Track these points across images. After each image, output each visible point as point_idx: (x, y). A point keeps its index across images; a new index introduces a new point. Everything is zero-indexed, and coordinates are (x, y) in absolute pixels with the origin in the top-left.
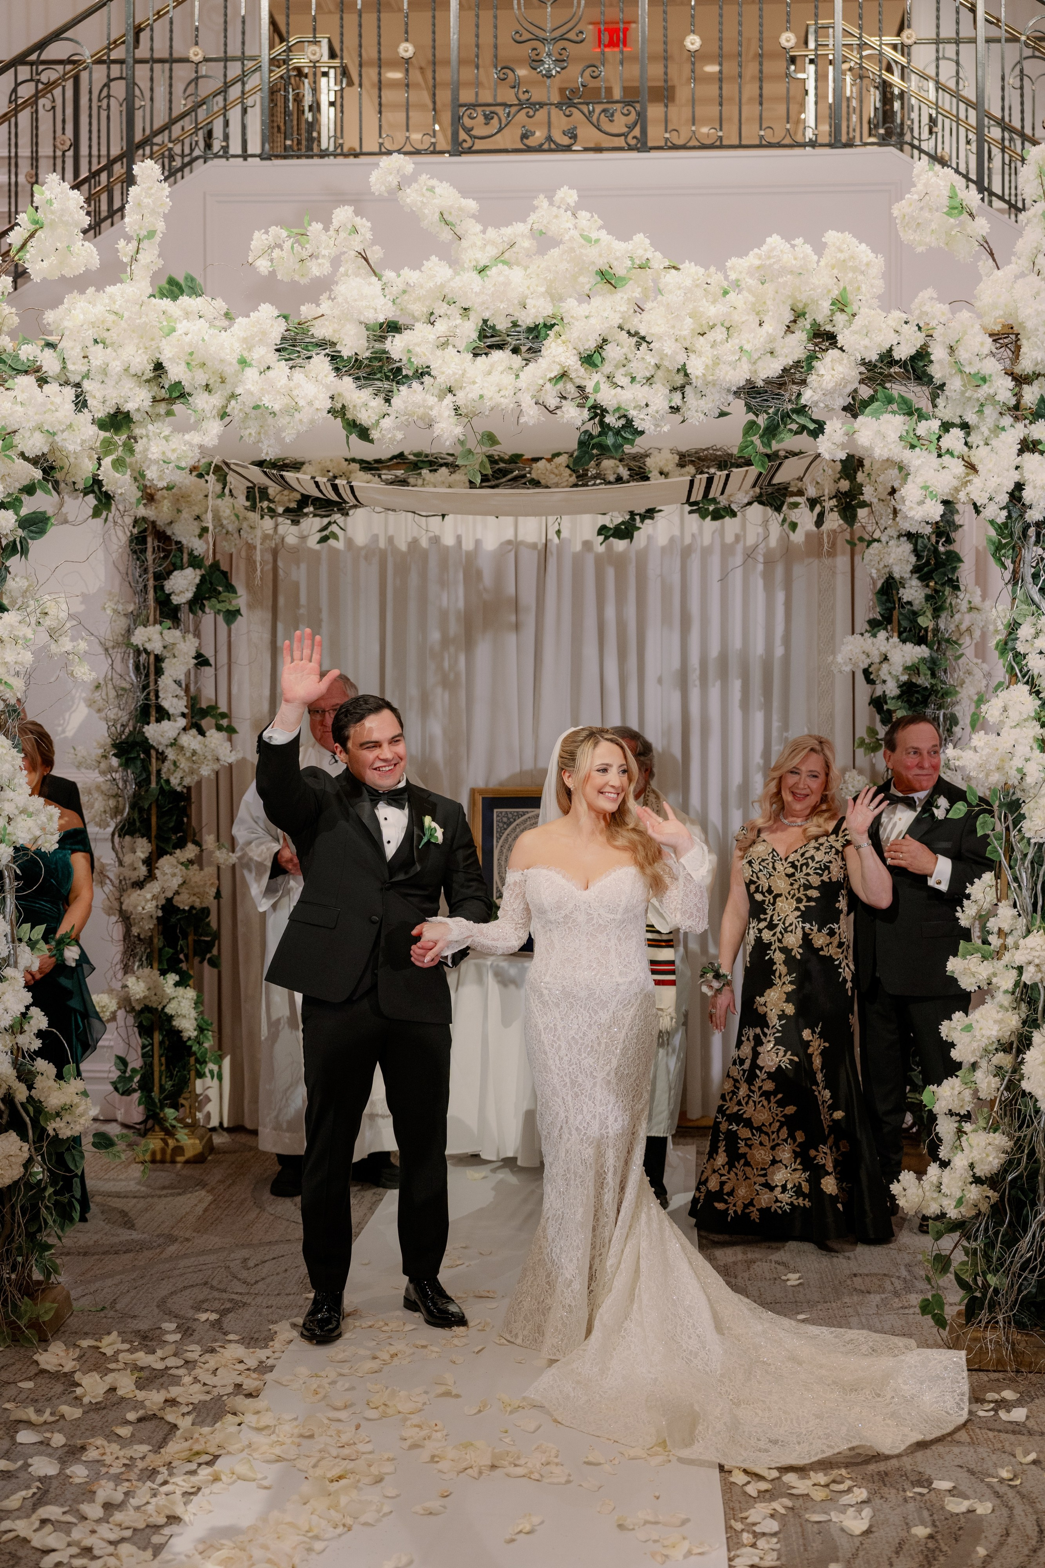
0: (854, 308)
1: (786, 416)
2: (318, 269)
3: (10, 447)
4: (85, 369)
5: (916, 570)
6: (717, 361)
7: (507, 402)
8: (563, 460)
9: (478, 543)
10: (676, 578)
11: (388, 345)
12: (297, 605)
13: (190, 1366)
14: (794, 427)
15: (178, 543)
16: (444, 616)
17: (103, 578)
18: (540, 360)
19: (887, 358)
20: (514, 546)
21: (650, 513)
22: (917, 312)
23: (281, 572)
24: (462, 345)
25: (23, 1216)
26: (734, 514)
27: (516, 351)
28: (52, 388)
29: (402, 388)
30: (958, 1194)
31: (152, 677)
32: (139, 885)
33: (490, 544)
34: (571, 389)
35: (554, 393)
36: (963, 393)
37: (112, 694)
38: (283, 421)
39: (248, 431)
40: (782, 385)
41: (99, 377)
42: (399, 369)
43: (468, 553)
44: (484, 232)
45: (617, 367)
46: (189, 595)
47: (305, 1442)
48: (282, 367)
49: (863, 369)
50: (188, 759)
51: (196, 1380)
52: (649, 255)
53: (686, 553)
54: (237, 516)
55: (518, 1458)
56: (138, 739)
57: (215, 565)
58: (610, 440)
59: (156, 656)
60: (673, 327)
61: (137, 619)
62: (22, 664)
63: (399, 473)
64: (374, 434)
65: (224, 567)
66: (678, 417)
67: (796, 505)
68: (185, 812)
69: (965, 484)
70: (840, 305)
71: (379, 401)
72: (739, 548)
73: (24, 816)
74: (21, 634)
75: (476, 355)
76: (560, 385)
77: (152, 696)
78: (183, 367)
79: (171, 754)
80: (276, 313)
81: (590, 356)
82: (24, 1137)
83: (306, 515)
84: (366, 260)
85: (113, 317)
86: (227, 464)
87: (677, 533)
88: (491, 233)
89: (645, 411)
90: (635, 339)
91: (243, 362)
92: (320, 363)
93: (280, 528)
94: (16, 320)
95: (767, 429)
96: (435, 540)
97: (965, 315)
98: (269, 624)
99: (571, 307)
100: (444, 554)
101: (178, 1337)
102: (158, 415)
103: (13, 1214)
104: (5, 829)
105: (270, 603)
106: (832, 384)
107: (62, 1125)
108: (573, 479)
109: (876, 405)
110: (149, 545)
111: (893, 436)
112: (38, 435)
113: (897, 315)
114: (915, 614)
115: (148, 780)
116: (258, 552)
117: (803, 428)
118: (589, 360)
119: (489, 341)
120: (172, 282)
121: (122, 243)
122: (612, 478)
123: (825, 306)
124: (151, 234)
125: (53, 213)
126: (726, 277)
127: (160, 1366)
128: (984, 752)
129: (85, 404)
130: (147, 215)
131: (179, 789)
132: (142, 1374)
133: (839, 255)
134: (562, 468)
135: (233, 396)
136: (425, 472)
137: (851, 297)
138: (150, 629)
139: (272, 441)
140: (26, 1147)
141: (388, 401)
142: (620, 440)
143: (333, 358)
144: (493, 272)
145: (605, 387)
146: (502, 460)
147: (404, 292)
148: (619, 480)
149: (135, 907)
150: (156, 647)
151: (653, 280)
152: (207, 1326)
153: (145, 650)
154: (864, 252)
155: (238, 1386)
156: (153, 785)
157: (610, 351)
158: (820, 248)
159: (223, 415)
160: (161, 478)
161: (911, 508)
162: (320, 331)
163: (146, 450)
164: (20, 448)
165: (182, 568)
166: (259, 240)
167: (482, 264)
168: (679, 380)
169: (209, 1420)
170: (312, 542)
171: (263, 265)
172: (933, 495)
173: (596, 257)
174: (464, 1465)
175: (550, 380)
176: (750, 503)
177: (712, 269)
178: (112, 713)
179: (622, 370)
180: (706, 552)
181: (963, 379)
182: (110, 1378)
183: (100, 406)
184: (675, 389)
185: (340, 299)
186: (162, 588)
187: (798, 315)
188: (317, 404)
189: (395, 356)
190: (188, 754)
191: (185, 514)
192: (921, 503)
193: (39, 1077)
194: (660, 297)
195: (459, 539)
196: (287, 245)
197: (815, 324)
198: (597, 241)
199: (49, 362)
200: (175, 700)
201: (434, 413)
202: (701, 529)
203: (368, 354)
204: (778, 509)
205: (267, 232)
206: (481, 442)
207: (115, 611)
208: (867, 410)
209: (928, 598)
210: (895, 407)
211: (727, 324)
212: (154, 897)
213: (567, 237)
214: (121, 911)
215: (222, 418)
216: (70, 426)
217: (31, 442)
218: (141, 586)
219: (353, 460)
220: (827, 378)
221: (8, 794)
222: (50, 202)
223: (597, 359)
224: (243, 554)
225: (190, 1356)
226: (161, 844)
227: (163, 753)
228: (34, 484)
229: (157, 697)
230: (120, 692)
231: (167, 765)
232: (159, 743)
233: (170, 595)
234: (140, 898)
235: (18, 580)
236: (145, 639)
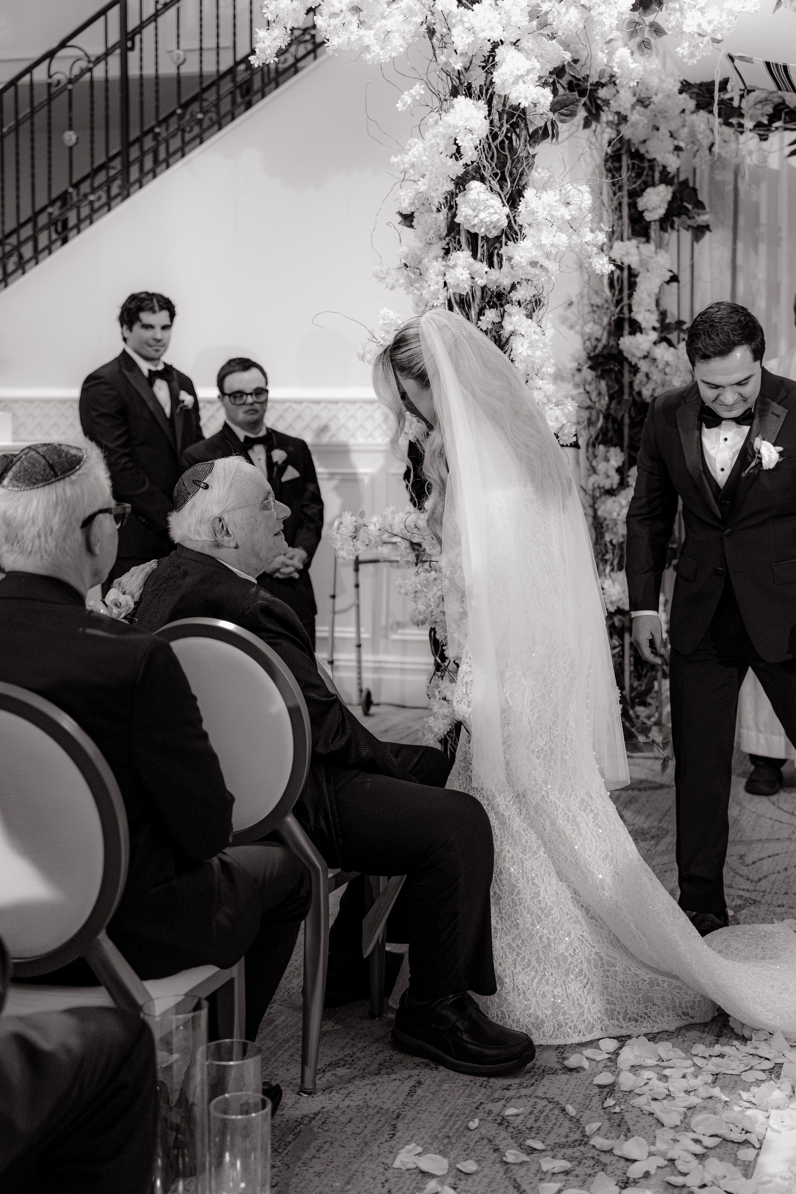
12: (757, 224)
15: (652, 161)
31: (626, 292)
32: (611, 492)
37: (586, 310)
46: (662, 212)
50: (660, 371)
56: (614, 351)
57: (686, 183)
59: (632, 270)
61: (615, 234)
65: (693, 184)
77: (626, 310)
79: (644, 366)
83: (776, 129)
86: (734, 58)
98: (730, 243)
105: (731, 223)
110: (624, 163)
112: (573, 12)
115: (621, 391)
138: (627, 243)
149: (609, 513)
150: (633, 260)
153: (622, 263)
156: (626, 397)
163: (678, 26)
164: (555, 27)
165: (654, 185)
178: (588, 329)
186: (636, 205)
190: (661, 366)
191: (661, 131)
200: (648, 314)
214: (595, 517)
218: (616, 203)
226: (632, 453)
227: (636, 365)
228: (564, 66)
229: (630, 310)
230: (595, 308)
231: (640, 377)
232: (633, 355)
233: (643, 212)
234: (616, 504)
235: (539, 170)
236: (623, 252)
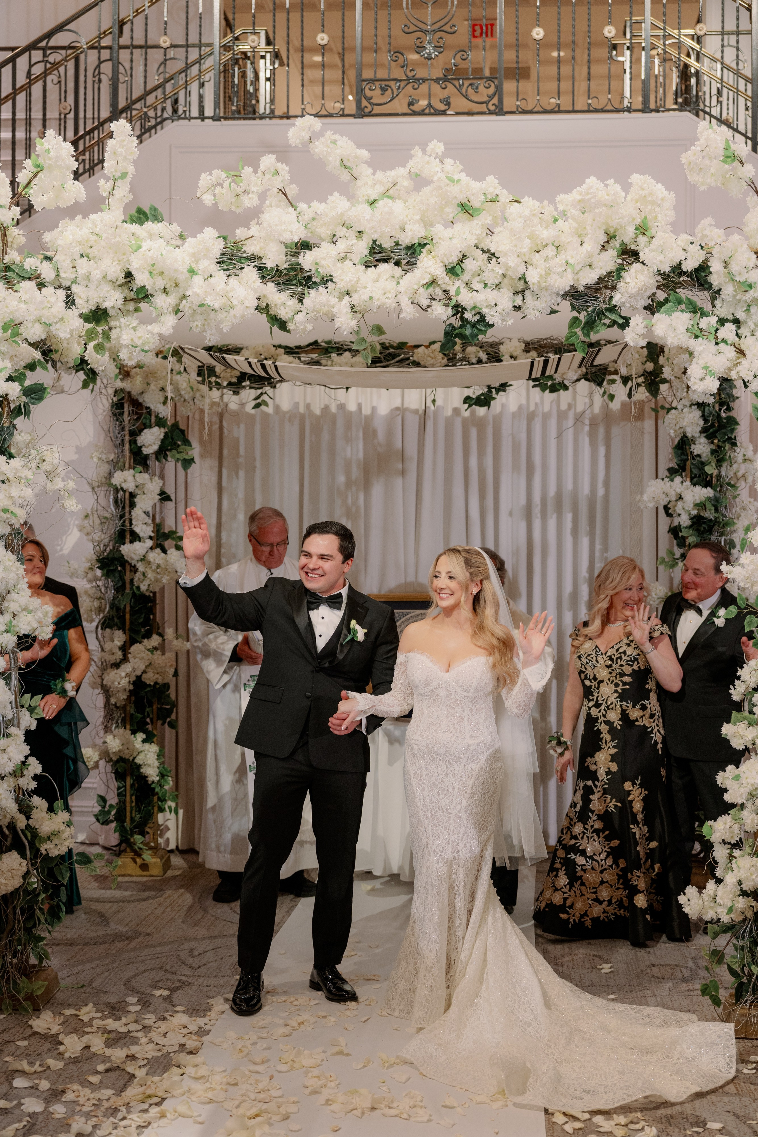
0: (652, 232)
1: (601, 313)
2: (249, 202)
3: (16, 334)
4: (73, 276)
5: (704, 431)
6: (549, 272)
7: (390, 302)
8: (437, 346)
9: (374, 409)
10: (523, 436)
11: (301, 259)
12: (237, 455)
13: (147, 1030)
14: (607, 321)
15: (148, 408)
16: (348, 464)
17: (91, 434)
18: (416, 270)
19: (677, 269)
20: (401, 411)
21: (503, 387)
22: (699, 235)
23: (225, 431)
24: (357, 259)
25: (22, 915)
26: (566, 388)
27: (397, 263)
28: (48, 291)
29: (311, 291)
30: (729, 904)
32: (116, 665)
33: (383, 410)
34: (438, 292)
35: (426, 296)
36: (734, 296)
37: (97, 521)
38: (221, 316)
39: (196, 323)
40: (598, 290)
41: (84, 283)
42: (310, 277)
43: (366, 417)
44: (374, 174)
45: (473, 276)
46: (156, 447)
47: (231, 1088)
48: (221, 276)
49: (659, 278)
50: (154, 571)
51: (151, 1041)
52: (498, 192)
53: (531, 417)
54: (192, 388)
55: (392, 1102)
56: (116, 556)
57: (175, 426)
58: (468, 331)
59: (131, 493)
60: (516, 246)
61: (117, 465)
62: (24, 498)
63: (314, 356)
64: (291, 326)
65: (182, 426)
66: (519, 314)
67: (613, 381)
68: (151, 610)
69: (736, 365)
70: (642, 230)
71: (295, 301)
72: (571, 414)
73: (26, 613)
74: (23, 475)
75: (367, 267)
76: (430, 290)
77: (127, 523)
78: (147, 275)
79: (141, 567)
80: (217, 235)
81: (453, 268)
82: (23, 856)
83: (244, 387)
84: (285, 195)
85: (94, 238)
86: (182, 349)
87: (524, 402)
88: (379, 175)
89: (495, 309)
90: (487, 255)
91: (192, 272)
92: (250, 273)
93: (225, 396)
94: (23, 240)
95: (587, 323)
96: (342, 407)
97: (736, 237)
98: (216, 470)
99: (439, 231)
100: (348, 417)
101: (138, 1008)
102: (129, 311)
103: (15, 913)
104: (11, 622)
105: (217, 454)
106: (635, 290)
107: (52, 846)
108: (445, 361)
109: (669, 305)
110: (126, 409)
111: (681, 329)
112: (37, 326)
113: (685, 238)
114: (703, 464)
115: (124, 587)
116: (206, 415)
117: (614, 323)
118: (452, 271)
119: (378, 256)
120: (140, 211)
121: (102, 182)
122: (474, 360)
123: (631, 230)
124: (124, 175)
125: (50, 159)
126: (556, 209)
127: (124, 1030)
128: (750, 568)
129: (73, 303)
130: (121, 161)
131: (147, 594)
132: (110, 1036)
133: (641, 192)
134: (437, 353)
135: (184, 297)
136: (334, 355)
137: (650, 224)
138: (126, 472)
139: (214, 331)
140: (24, 863)
141: (300, 301)
142: (476, 331)
143: (260, 269)
144: (379, 204)
145: (464, 291)
146: (392, 347)
147: (314, 219)
148: (480, 361)
149: (113, 683)
150: (130, 486)
151: (502, 211)
152: (161, 1000)
153: (122, 488)
154: (660, 190)
155: (183, 1046)
156: (128, 591)
157: (469, 265)
158: (627, 187)
159: (177, 311)
160: (130, 359)
161: (695, 383)
162: (250, 248)
163: (119, 337)
164: (24, 335)
165: (150, 427)
166: (205, 180)
167: (372, 199)
168: (520, 286)
169: (159, 1071)
170: (249, 408)
171: (208, 199)
172: (712, 374)
173: (458, 193)
174: (351, 1107)
175: (423, 285)
176: (578, 380)
177: (546, 202)
178: (97, 538)
179: (478, 279)
180: (546, 417)
181: (734, 286)
182: (85, 1039)
183: (85, 304)
184: (517, 293)
185: (265, 225)
186: (135, 442)
187: (610, 237)
188: (247, 303)
189: (306, 267)
190: (154, 567)
191: (154, 387)
192: (703, 379)
193: (35, 810)
194: (506, 224)
195: (360, 406)
196: (226, 184)
197: (623, 244)
198: (459, 181)
199: (47, 271)
200: (144, 526)
201: (335, 310)
202: (542, 399)
203: (286, 266)
204: (600, 384)
205: (211, 174)
206: (372, 333)
207: (100, 459)
208: (663, 309)
209: (713, 452)
210: (683, 306)
211: (556, 244)
212: (127, 675)
213: (435, 178)
214: (102, 686)
215: (176, 313)
216: (62, 319)
217: (32, 331)
218: (119, 441)
219: (280, 346)
220: (632, 284)
221: (13, 596)
222: (48, 151)
223: (458, 269)
224: (197, 416)
225: (147, 1022)
226: (133, 635)
227: (135, 566)
228: (35, 362)
229: (131, 524)
230: (103, 520)
231: (138, 575)
232: (132, 559)
233: (141, 447)
234: (117, 676)
235: (22, 434)
236: (122, 480)
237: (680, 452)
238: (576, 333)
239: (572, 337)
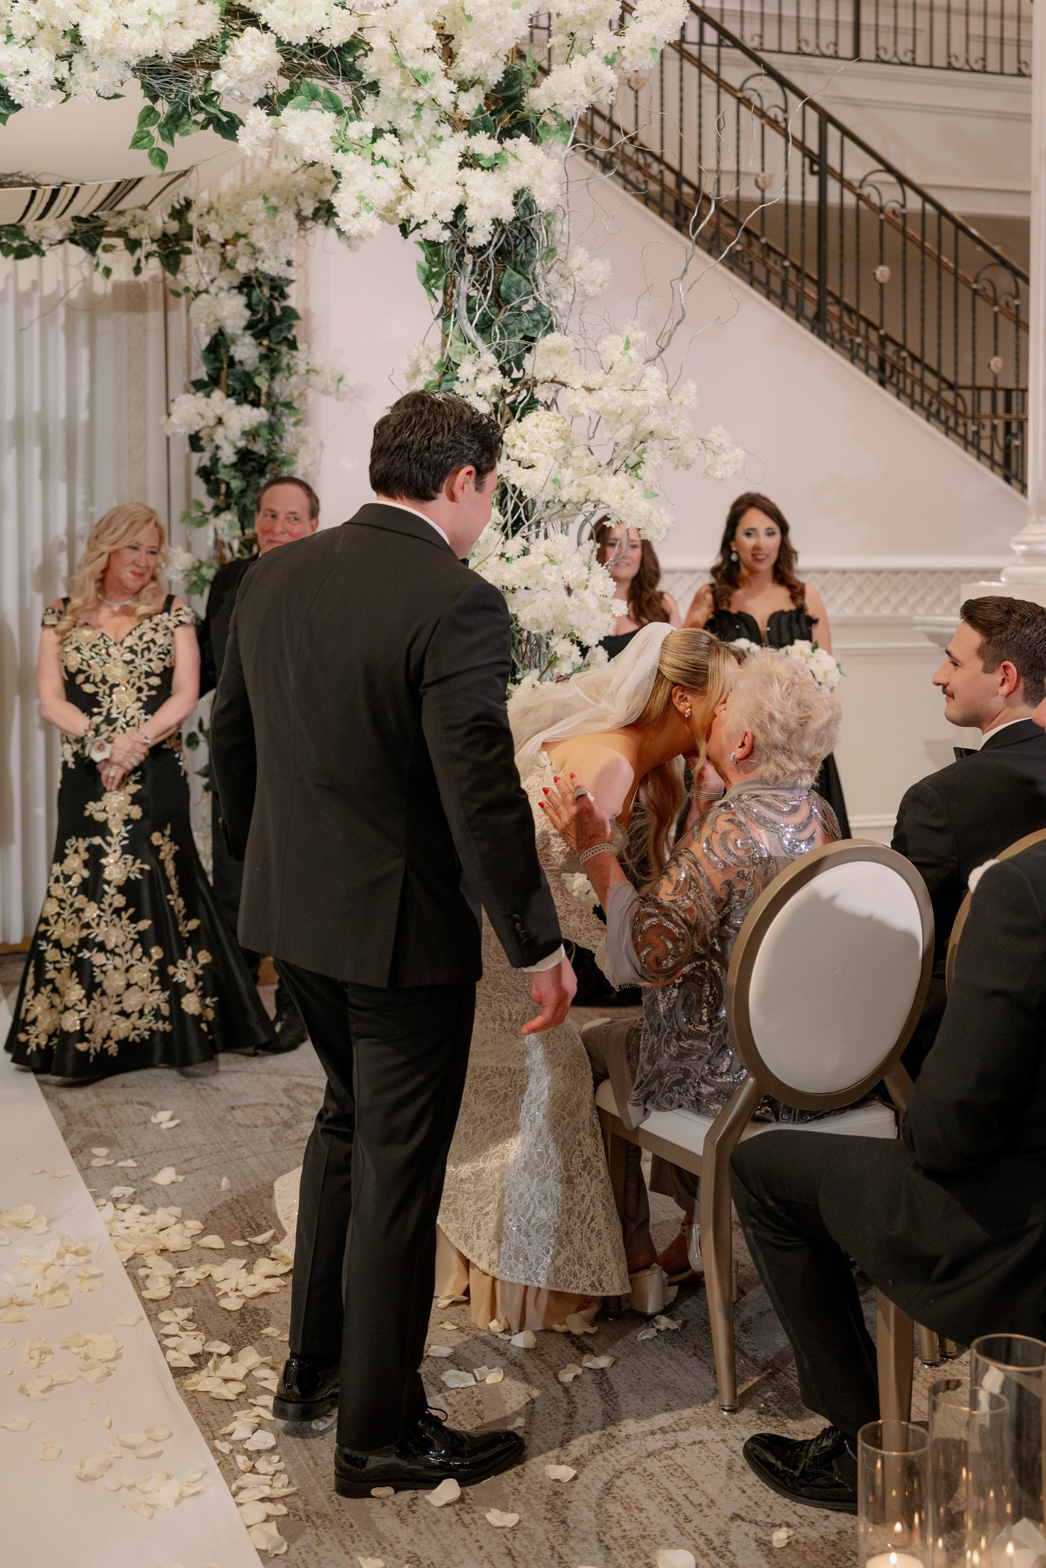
1: (194, 103)
5: (250, 326)
6: (117, 25)
14: (201, 117)
19: (313, 45)
26: (40, 253)
36: (400, 93)
40: (189, 65)
49: (280, 56)
66: (60, 94)
67: (113, 247)
69: (403, 197)
72: (35, 298)
89: (24, 80)
95: (167, 118)
106: (250, 70)
109: (299, 99)
111: (323, 136)
114: (248, 374)
117: (210, 121)
161: (346, 221)
168: (68, 45)
172: (370, 209)
176: (61, 241)
181: (402, 76)
184: (60, 57)
192: (356, 215)
204: (92, 250)
208: (290, 103)
209: (262, 357)
210: (320, 103)
220: (247, 60)
237: (212, 356)
238: (148, 133)
239: (142, 139)
